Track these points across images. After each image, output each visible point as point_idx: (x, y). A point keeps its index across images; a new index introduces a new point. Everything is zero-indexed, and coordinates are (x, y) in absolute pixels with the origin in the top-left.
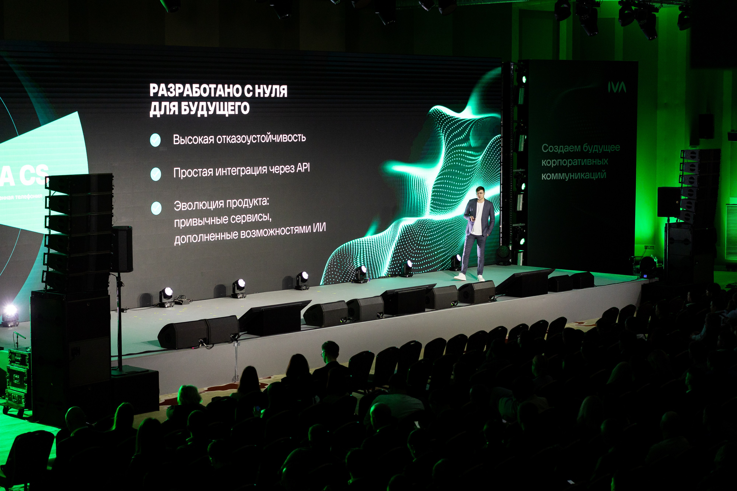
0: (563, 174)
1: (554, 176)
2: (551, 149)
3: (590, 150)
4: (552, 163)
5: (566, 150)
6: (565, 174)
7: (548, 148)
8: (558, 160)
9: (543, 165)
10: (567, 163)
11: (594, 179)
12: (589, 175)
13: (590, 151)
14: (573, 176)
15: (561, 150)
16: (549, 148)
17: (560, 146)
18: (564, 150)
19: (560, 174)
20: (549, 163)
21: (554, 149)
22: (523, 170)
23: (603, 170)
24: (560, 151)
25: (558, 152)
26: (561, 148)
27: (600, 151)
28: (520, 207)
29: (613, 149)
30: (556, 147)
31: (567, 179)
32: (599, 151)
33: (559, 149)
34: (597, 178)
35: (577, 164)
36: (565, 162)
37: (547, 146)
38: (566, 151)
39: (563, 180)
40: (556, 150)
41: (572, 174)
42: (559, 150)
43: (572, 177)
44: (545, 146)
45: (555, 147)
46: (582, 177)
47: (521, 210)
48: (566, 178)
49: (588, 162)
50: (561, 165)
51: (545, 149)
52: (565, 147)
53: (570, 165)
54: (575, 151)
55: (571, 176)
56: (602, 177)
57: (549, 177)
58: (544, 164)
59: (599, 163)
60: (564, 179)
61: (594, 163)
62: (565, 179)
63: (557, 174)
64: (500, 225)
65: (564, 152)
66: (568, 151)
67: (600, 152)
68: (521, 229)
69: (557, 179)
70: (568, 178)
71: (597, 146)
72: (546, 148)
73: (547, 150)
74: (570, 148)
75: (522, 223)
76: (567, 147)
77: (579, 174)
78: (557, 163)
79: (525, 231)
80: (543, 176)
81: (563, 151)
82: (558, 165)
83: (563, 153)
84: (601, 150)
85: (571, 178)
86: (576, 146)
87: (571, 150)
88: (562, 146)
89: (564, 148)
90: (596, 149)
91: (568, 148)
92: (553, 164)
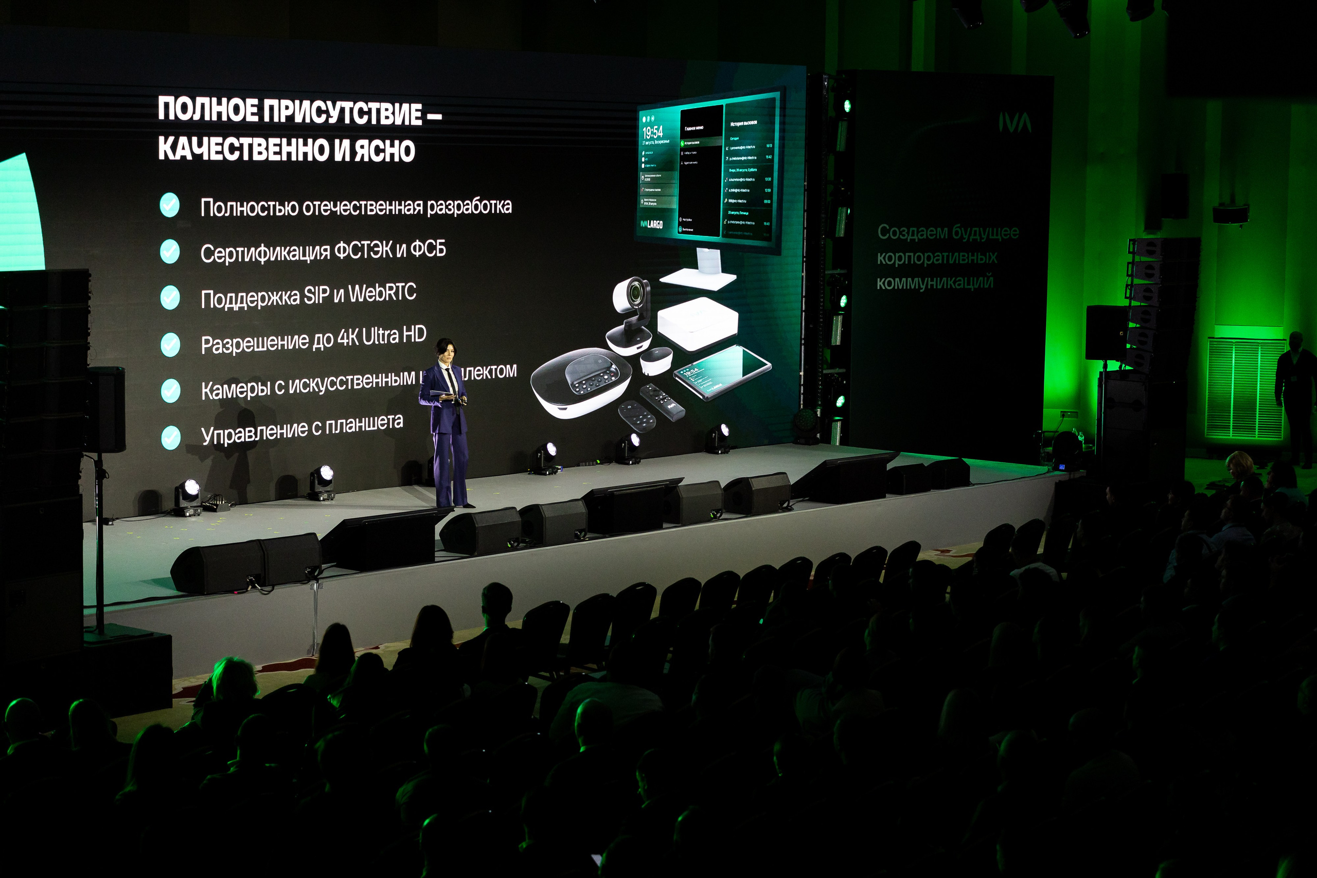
0: (916, 279)
1: (898, 283)
2: (895, 233)
3: (964, 236)
4: (897, 259)
5: (922, 235)
6: (920, 279)
7: (888, 231)
8: (907, 254)
9: (879, 263)
10: (924, 259)
11: (971, 289)
12: (962, 282)
13: (965, 239)
14: (934, 283)
15: (913, 235)
16: (891, 233)
17: (911, 229)
18: (917, 236)
19: (909, 279)
20: (890, 258)
21: (901, 233)
22: (843, 272)
23: (987, 273)
24: (910, 237)
25: (907, 238)
26: (913, 231)
27: (983, 239)
28: (837, 340)
29: (1005, 235)
30: (904, 231)
31: (922, 289)
32: (981, 238)
33: (908, 233)
34: (976, 287)
35: (940, 261)
36: (919, 258)
37: (888, 228)
38: (920, 238)
39: (916, 291)
40: (904, 235)
41: (932, 280)
42: (908, 236)
43: (932, 285)
44: (884, 228)
45: (901, 230)
46: (951, 285)
47: (838, 343)
48: (922, 286)
49: (961, 258)
50: (912, 263)
51: (884, 235)
52: (920, 230)
53: (929, 263)
54: (938, 237)
55: (930, 283)
56: (986, 286)
57: (889, 284)
58: (881, 260)
59: (982, 259)
60: (917, 288)
61: (973, 260)
62: (920, 288)
63: (904, 279)
64: (801, 372)
65: (918, 238)
66: (925, 237)
67: (983, 241)
68: (838, 378)
69: (905, 288)
70: (924, 287)
71: (977, 229)
72: (885, 231)
73: (888, 235)
74: (929, 233)
75: (840, 368)
76: (923, 231)
77: (944, 279)
78: (905, 260)
79: (845, 382)
80: (880, 283)
81: (915, 237)
82: (907, 263)
83: (917, 241)
84: (985, 237)
85: (929, 287)
86: (939, 229)
87: (931, 235)
88: (915, 229)
89: (918, 232)
90: (975, 235)
91: (925, 233)
92: (897, 262)
